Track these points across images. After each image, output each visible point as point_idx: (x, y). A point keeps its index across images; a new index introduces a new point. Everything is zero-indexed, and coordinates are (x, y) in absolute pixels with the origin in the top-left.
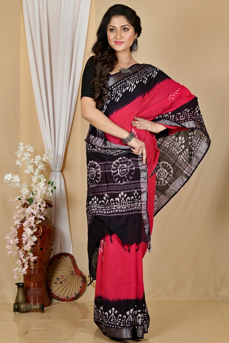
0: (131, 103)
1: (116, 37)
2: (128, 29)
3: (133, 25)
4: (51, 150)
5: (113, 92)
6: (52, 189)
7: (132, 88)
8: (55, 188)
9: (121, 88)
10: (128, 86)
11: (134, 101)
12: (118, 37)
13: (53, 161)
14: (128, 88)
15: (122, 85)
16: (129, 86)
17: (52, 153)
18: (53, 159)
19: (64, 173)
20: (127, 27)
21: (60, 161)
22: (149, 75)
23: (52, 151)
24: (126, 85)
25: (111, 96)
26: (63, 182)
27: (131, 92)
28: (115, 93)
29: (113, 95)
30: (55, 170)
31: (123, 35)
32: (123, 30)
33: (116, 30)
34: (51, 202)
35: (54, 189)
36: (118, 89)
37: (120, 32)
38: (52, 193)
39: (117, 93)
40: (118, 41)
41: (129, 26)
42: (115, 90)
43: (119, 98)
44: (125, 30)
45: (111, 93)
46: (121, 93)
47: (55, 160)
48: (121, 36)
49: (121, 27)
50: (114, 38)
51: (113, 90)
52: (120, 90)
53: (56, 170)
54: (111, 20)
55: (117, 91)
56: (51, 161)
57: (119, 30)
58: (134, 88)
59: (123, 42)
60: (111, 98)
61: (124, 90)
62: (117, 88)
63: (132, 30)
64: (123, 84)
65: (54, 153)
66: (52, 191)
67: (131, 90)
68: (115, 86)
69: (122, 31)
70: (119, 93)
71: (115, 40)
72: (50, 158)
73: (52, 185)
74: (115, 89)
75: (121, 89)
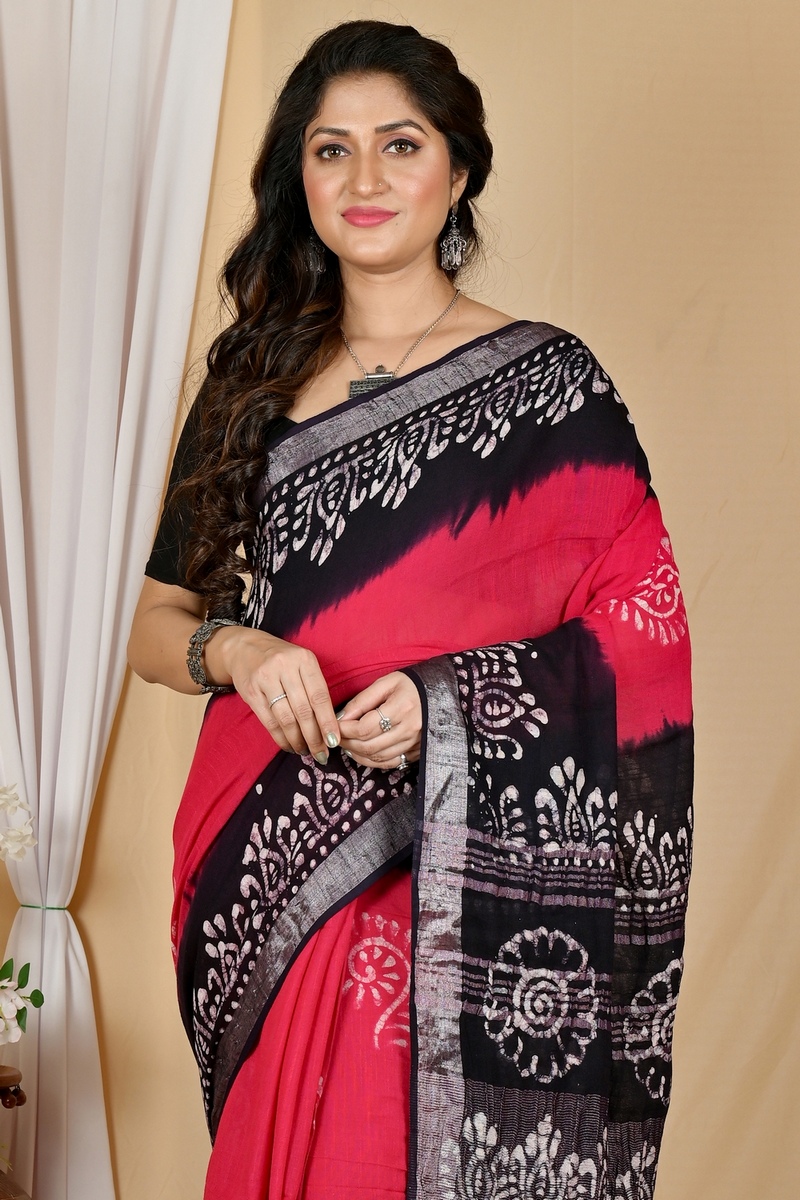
0: (389, 574)
1: (349, 187)
2: (416, 147)
3: (440, 126)
4: (19, 790)
5: (298, 509)
6: (21, 1004)
7: (397, 489)
8: (37, 998)
9: (341, 486)
10: (380, 477)
11: (406, 557)
12: (365, 188)
13: (30, 851)
14: (382, 484)
15: (352, 469)
16: (386, 478)
17: (21, 806)
18: (28, 840)
19: (89, 915)
20: (411, 132)
21: (68, 851)
22: (529, 404)
23: (22, 798)
24: (371, 469)
25: (288, 527)
26: (80, 968)
27: (394, 507)
28: (309, 511)
29: (297, 525)
30: (37, 901)
31: (390, 178)
32: (393, 149)
33: (354, 152)
34: (17, 1079)
35: (31, 1007)
36: (327, 492)
37: (375, 159)
38: (23, 1028)
39: (321, 512)
40: (364, 204)
41: (421, 129)
42: (307, 497)
43: (330, 544)
44: (400, 150)
45: (289, 513)
46: (339, 513)
47: (36, 849)
48: (378, 180)
49: (379, 130)
50: (341, 193)
51: (300, 496)
52: (336, 498)
53: (44, 900)
54: (322, 101)
55: (319, 502)
56: (18, 854)
57: (365, 146)
58: (407, 485)
59: (391, 215)
60: (289, 541)
61: (358, 497)
62: (321, 485)
63: (434, 151)
64: (355, 463)
65: (32, 808)
66: (21, 1015)
67: (392, 500)
68: (313, 472)
69: (383, 156)
70: (329, 513)
71: (343, 204)
72: (12, 833)
73: (23, 983)
74: (308, 488)
75: (340, 492)
